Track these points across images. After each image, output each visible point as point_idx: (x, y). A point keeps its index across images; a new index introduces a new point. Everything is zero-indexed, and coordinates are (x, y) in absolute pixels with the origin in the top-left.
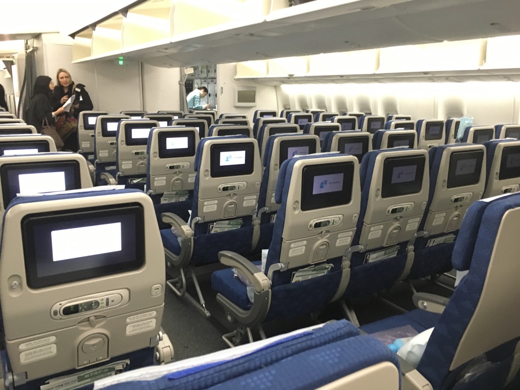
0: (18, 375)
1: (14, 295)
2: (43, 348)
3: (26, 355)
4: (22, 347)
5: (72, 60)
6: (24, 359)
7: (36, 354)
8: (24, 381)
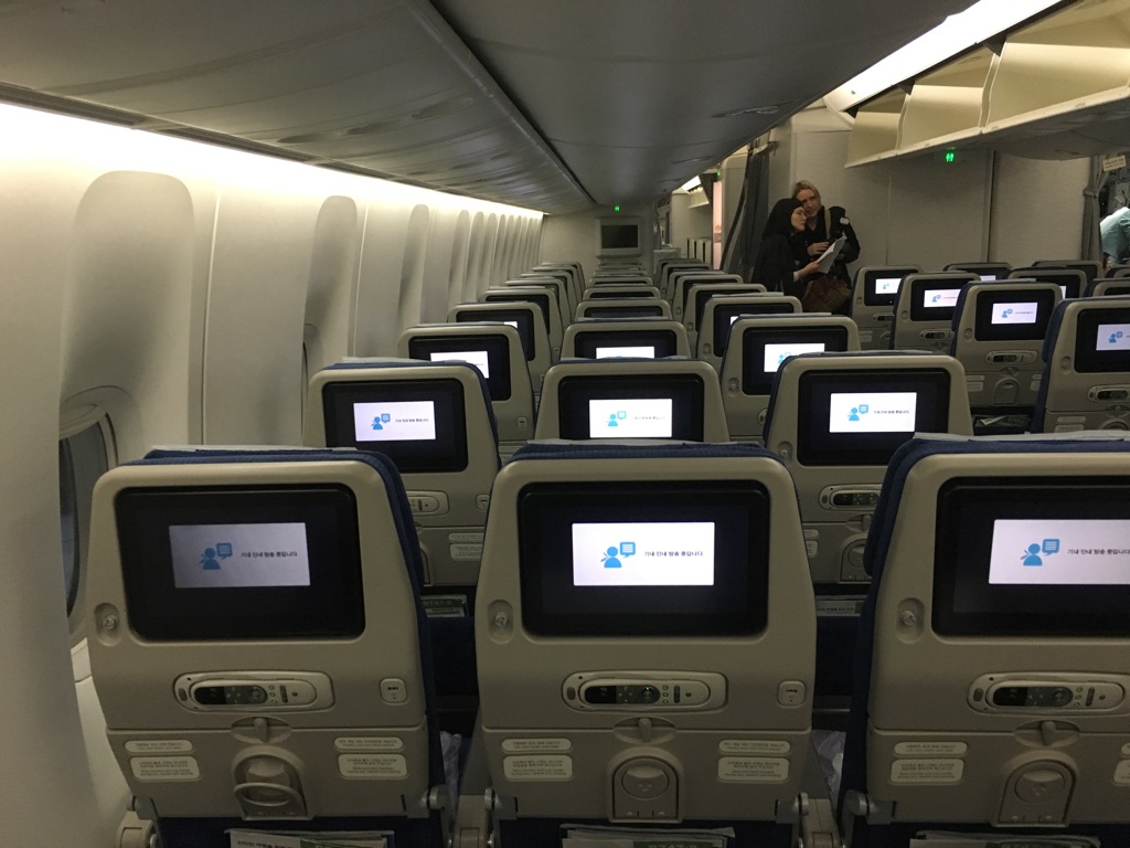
0: (877, 803)
1: (907, 639)
2: (939, 762)
3: (904, 767)
4: (901, 748)
5: (845, 162)
6: (899, 774)
7: (922, 771)
8: (888, 821)
